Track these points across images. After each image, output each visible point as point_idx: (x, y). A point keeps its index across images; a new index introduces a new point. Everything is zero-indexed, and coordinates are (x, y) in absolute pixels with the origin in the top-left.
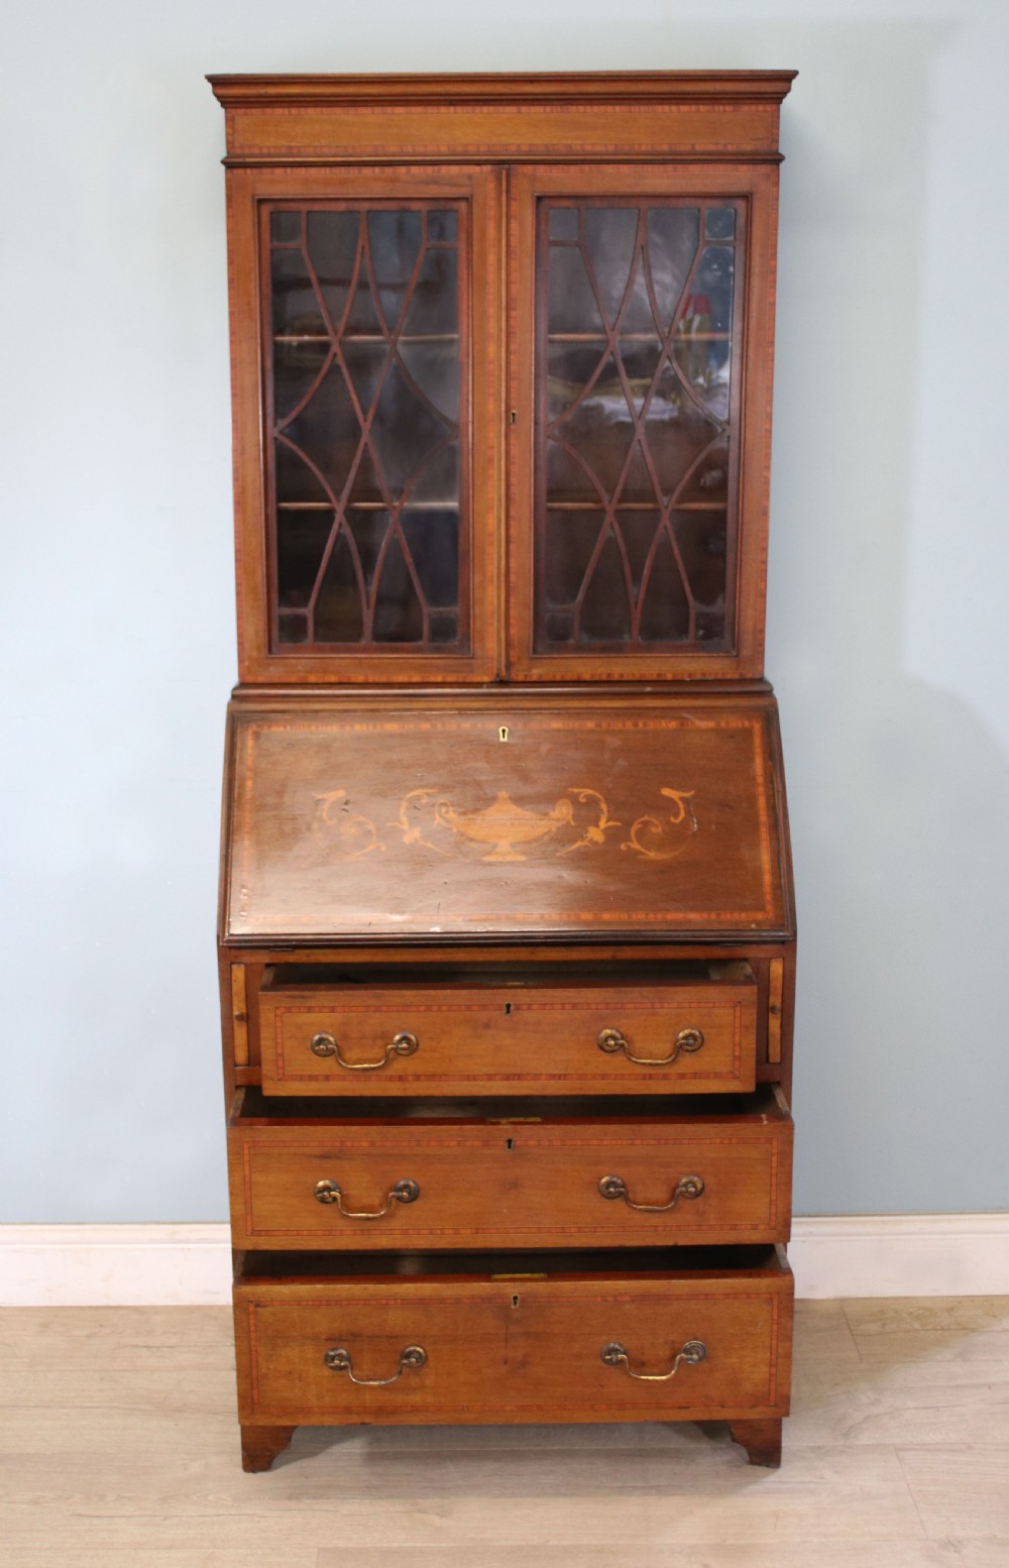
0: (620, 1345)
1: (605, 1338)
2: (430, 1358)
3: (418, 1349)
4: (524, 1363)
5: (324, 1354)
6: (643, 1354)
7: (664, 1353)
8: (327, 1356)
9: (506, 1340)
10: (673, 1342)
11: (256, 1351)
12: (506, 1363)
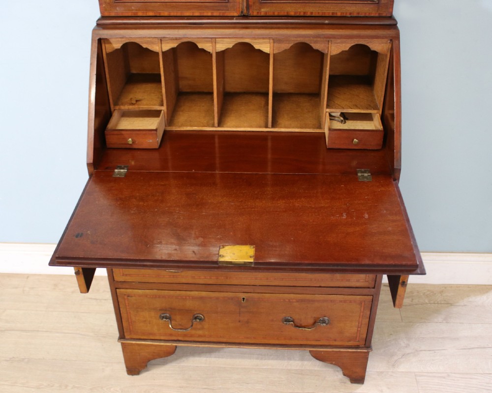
0: (291, 318)
1: (284, 315)
2: (206, 319)
3: (201, 316)
4: (248, 322)
5: (159, 315)
6: (301, 321)
7: (311, 321)
8: (160, 316)
9: (240, 313)
10: (315, 317)
11: (130, 313)
12: (239, 322)
